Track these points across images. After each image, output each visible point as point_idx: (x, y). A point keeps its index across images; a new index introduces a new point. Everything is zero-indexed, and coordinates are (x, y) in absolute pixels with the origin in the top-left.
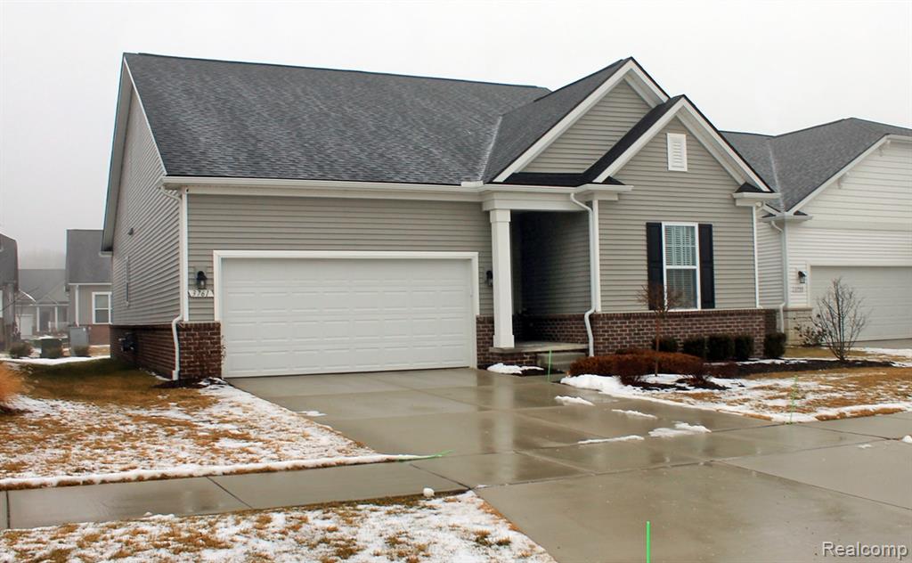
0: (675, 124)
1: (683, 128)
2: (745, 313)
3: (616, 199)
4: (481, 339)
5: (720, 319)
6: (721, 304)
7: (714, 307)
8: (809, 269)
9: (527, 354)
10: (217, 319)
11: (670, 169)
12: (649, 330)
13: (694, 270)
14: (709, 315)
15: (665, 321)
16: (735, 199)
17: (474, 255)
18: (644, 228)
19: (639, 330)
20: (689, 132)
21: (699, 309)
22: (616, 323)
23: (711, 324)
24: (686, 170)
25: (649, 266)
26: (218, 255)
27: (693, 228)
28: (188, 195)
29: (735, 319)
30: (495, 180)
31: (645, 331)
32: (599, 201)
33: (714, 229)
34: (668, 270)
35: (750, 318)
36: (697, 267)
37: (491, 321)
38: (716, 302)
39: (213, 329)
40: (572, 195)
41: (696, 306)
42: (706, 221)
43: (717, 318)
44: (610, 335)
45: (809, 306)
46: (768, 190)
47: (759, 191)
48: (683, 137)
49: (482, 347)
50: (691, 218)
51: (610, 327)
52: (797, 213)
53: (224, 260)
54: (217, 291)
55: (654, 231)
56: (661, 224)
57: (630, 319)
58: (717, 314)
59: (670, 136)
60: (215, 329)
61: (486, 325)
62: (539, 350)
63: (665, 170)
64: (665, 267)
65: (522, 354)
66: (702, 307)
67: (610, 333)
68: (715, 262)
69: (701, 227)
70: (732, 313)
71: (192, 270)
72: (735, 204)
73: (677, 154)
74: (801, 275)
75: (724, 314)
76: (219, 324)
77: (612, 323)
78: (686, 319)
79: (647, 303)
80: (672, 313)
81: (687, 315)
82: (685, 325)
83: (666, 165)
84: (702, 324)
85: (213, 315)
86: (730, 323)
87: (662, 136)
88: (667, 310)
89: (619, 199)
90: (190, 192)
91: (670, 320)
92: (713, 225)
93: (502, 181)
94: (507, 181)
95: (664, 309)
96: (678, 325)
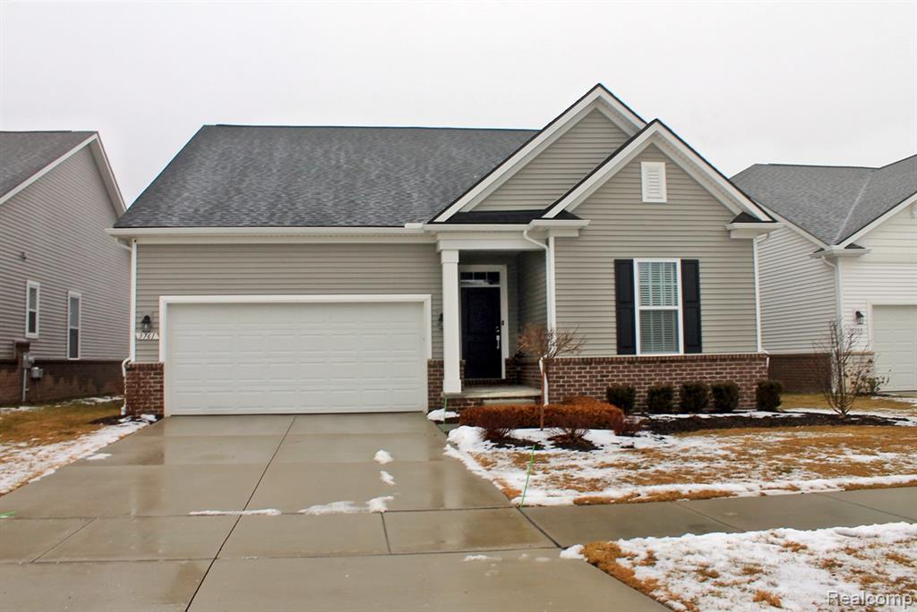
0: (652, 152)
1: (662, 156)
2: (741, 358)
3: (577, 234)
4: (432, 383)
5: (707, 365)
6: (708, 349)
7: (700, 352)
8: (870, 308)
9: (471, 399)
10: (162, 359)
11: (645, 200)
12: (616, 376)
13: (676, 311)
14: (692, 360)
15: (636, 367)
16: (729, 231)
17: (427, 298)
18: (613, 266)
19: (602, 376)
20: (669, 158)
21: (681, 353)
22: (574, 369)
23: (695, 370)
24: (665, 200)
25: (617, 307)
26: (164, 300)
27: (675, 264)
28: (138, 245)
29: (728, 365)
30: (437, 220)
31: (610, 378)
32: (556, 238)
33: (701, 265)
34: (642, 312)
35: (748, 364)
36: (680, 308)
37: (441, 364)
38: (703, 345)
39: (156, 369)
40: (525, 232)
41: (678, 350)
42: (690, 256)
43: (704, 363)
44: (567, 382)
45: (870, 349)
46: (770, 220)
47: (758, 220)
48: (661, 165)
49: (433, 391)
50: (672, 254)
51: (566, 373)
52: (851, 246)
53: (169, 305)
54: (162, 335)
55: (623, 270)
56: (632, 261)
57: (590, 364)
58: (704, 359)
59: (645, 165)
60: (158, 369)
61: (436, 368)
62: (485, 396)
63: (639, 202)
64: (638, 308)
65: (466, 400)
66: (685, 352)
67: (566, 379)
68: (702, 302)
69: (684, 263)
70: (723, 359)
71: (139, 315)
72: (729, 236)
73: (654, 183)
74: (859, 315)
75: (713, 359)
76: (163, 365)
77: (568, 369)
78: (663, 365)
79: (615, 347)
80: (645, 358)
81: (663, 361)
82: (662, 371)
83: (639, 196)
84: (684, 370)
85: (158, 356)
86: (720, 369)
87: (634, 165)
88: (639, 354)
89: (580, 235)
90: (139, 242)
91: (642, 365)
92: (700, 260)
93: (444, 220)
94: (450, 221)
95: (635, 353)
96: (653, 371)
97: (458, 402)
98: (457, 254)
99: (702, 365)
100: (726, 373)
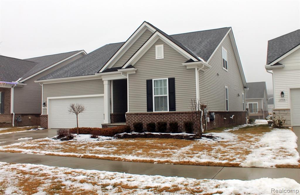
3: (135, 73)
5: (176, 116)
6: (178, 110)
7: (175, 111)
8: (289, 91)
10: (48, 114)
11: (156, 59)
13: (166, 97)
15: (152, 116)
16: (186, 66)
18: (146, 82)
19: (141, 119)
20: (165, 43)
21: (168, 111)
22: (133, 116)
23: (172, 117)
24: (163, 58)
26: (48, 98)
27: (166, 80)
28: (43, 85)
29: (184, 115)
30: (99, 72)
31: (144, 119)
32: (129, 74)
33: (175, 80)
34: (155, 97)
36: (168, 95)
38: (176, 108)
42: (172, 76)
45: (289, 108)
46: (198, 61)
47: (193, 61)
48: (162, 46)
50: (165, 76)
52: (277, 64)
53: (50, 100)
54: (47, 108)
55: (149, 83)
56: (152, 80)
58: (175, 113)
59: (157, 46)
60: (46, 116)
63: (154, 59)
64: (154, 96)
66: (169, 111)
67: (130, 120)
70: (182, 113)
71: (43, 102)
72: (186, 68)
73: (160, 52)
74: (282, 93)
75: (179, 113)
76: (47, 115)
77: (131, 116)
78: (161, 115)
79: (146, 109)
80: (156, 113)
81: (161, 114)
82: (161, 117)
83: (154, 58)
84: (168, 117)
85: (47, 113)
86: (181, 117)
87: (153, 47)
88: (154, 112)
89: (136, 73)
90: (44, 84)
91: (154, 116)
92: (175, 78)
93: (101, 72)
94: (103, 72)
95: (153, 111)
96: (157, 117)
97: (105, 126)
98: (107, 81)
99: (175, 116)
100: (183, 118)
